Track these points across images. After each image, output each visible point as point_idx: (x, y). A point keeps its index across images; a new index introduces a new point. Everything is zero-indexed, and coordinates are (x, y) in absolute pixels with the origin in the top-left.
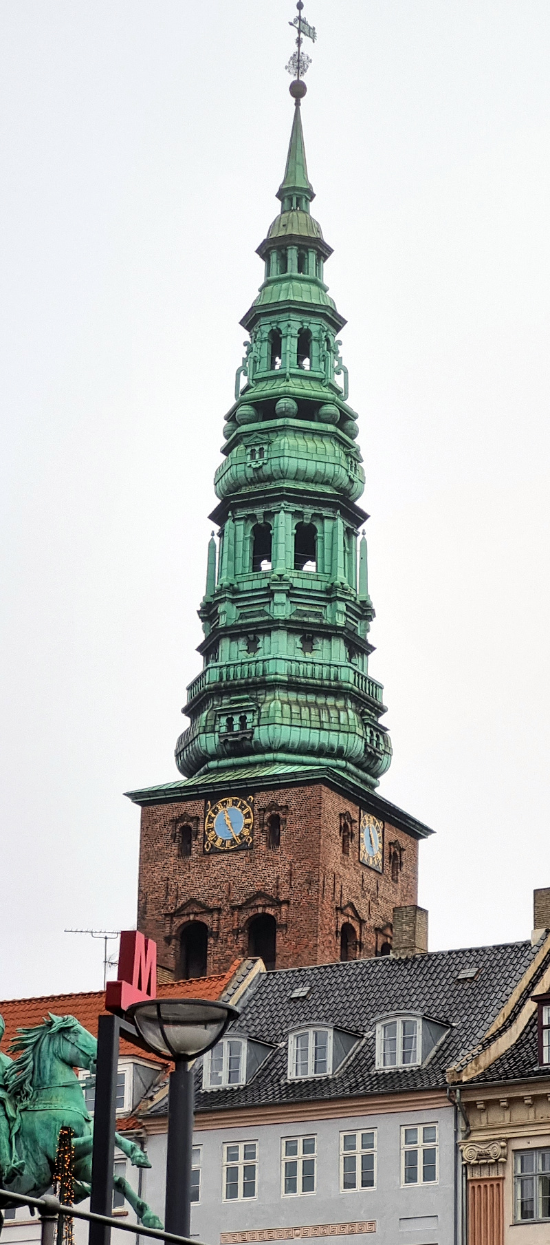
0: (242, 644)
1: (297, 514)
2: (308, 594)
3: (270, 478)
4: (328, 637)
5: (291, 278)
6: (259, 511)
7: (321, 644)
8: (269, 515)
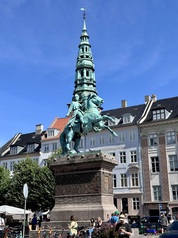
0: (80, 86)
1: (86, 70)
2: (88, 79)
3: (83, 65)
4: (91, 85)
5: (84, 41)
6: (82, 69)
7: (90, 85)
8: (83, 70)
